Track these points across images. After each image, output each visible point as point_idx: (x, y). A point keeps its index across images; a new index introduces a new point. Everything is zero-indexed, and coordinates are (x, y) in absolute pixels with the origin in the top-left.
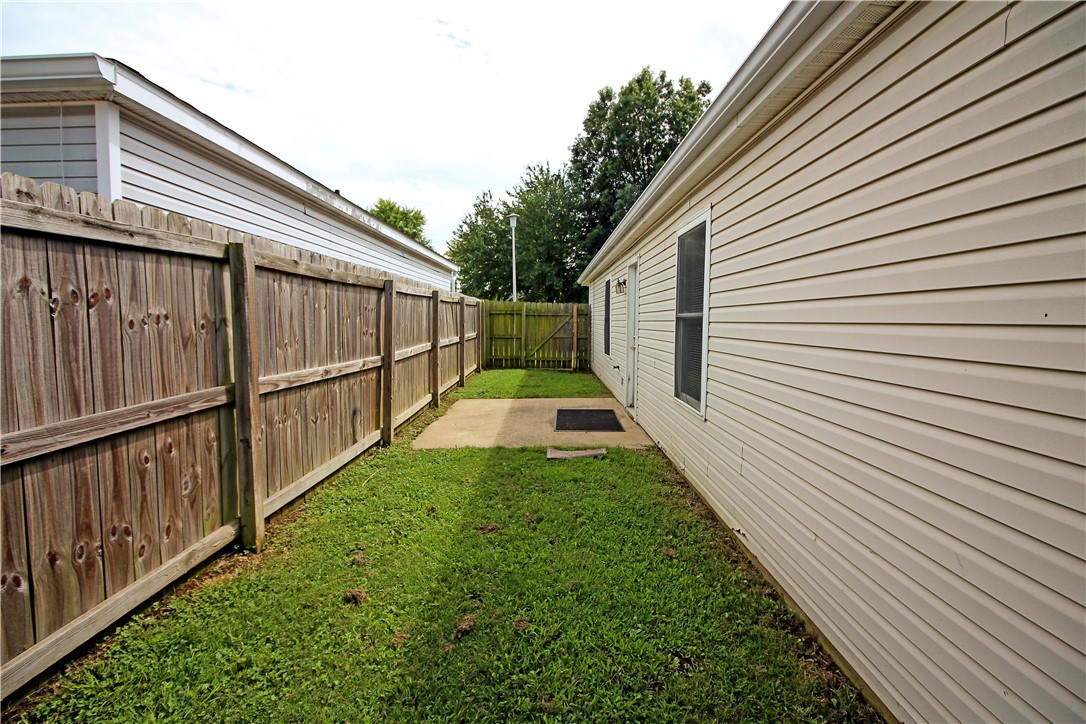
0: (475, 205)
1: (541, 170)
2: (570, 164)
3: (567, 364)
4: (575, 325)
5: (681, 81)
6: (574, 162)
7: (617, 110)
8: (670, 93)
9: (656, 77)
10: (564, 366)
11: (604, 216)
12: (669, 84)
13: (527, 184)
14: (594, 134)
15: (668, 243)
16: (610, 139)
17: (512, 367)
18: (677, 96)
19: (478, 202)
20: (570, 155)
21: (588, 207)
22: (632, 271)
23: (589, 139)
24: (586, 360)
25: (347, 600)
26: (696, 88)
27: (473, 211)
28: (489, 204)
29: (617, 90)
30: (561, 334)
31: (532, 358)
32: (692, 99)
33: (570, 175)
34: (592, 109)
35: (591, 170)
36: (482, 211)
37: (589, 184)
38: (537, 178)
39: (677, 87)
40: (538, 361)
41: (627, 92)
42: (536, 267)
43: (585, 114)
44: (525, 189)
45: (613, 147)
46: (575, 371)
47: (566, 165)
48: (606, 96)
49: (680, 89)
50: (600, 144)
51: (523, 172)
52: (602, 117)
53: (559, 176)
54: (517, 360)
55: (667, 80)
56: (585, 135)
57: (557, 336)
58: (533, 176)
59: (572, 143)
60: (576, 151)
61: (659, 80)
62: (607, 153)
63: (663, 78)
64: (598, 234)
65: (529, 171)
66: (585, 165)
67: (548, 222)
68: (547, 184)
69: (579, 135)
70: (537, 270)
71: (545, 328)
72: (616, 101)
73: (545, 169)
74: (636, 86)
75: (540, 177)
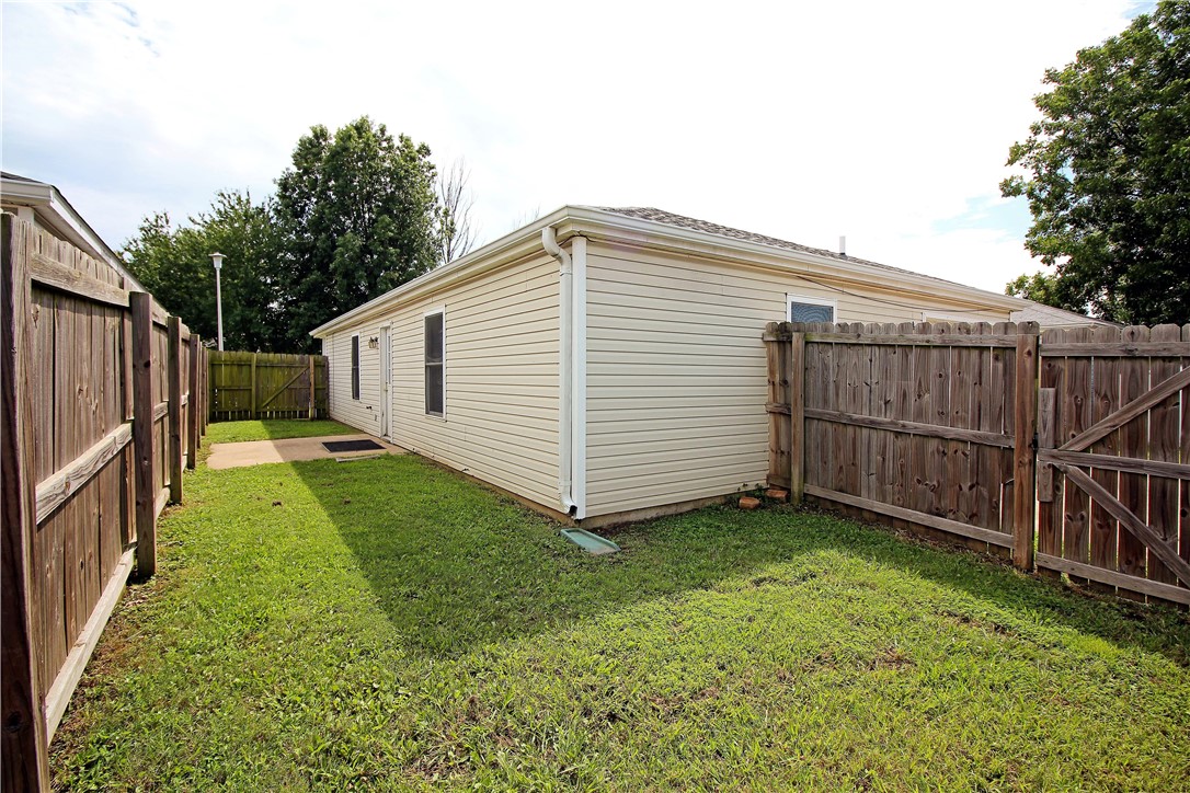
0: (142, 229)
1: (239, 199)
2: (277, 199)
3: (303, 415)
4: (312, 376)
5: (401, 137)
6: (282, 197)
7: (335, 154)
8: (391, 147)
9: (375, 129)
10: (301, 416)
11: (322, 261)
12: (389, 140)
13: (220, 212)
14: (306, 172)
15: (418, 318)
16: (326, 182)
17: (241, 419)
18: (398, 152)
19: (146, 225)
20: (276, 189)
21: (300, 248)
22: (383, 331)
23: (300, 176)
24: (324, 410)
25: (275, 504)
26: (417, 148)
27: (139, 235)
28: (165, 230)
29: (332, 131)
30: (297, 385)
31: (264, 410)
32: (413, 159)
33: (276, 210)
34: (303, 143)
35: (303, 208)
36: (154, 237)
37: (300, 223)
38: (233, 208)
39: (397, 143)
40: (271, 413)
41: (345, 137)
42: (236, 312)
43: (294, 147)
44: (217, 219)
45: (329, 189)
46: (312, 419)
47: (271, 199)
48: (321, 134)
49: (400, 145)
50: (314, 183)
51: (215, 199)
52: (317, 157)
53: (262, 210)
54: (246, 412)
55: (387, 134)
56: (294, 169)
57: (292, 386)
58: (227, 204)
59: (279, 176)
60: (284, 185)
61: (379, 134)
62: (322, 195)
63: (383, 131)
64: (316, 280)
65: (221, 198)
66: (295, 203)
67: (249, 260)
68: (248, 217)
69: (287, 169)
70: (238, 315)
71: (278, 380)
72: (333, 142)
73: (244, 198)
74: (354, 133)
75: (237, 207)
